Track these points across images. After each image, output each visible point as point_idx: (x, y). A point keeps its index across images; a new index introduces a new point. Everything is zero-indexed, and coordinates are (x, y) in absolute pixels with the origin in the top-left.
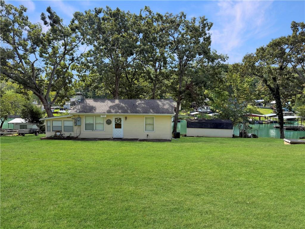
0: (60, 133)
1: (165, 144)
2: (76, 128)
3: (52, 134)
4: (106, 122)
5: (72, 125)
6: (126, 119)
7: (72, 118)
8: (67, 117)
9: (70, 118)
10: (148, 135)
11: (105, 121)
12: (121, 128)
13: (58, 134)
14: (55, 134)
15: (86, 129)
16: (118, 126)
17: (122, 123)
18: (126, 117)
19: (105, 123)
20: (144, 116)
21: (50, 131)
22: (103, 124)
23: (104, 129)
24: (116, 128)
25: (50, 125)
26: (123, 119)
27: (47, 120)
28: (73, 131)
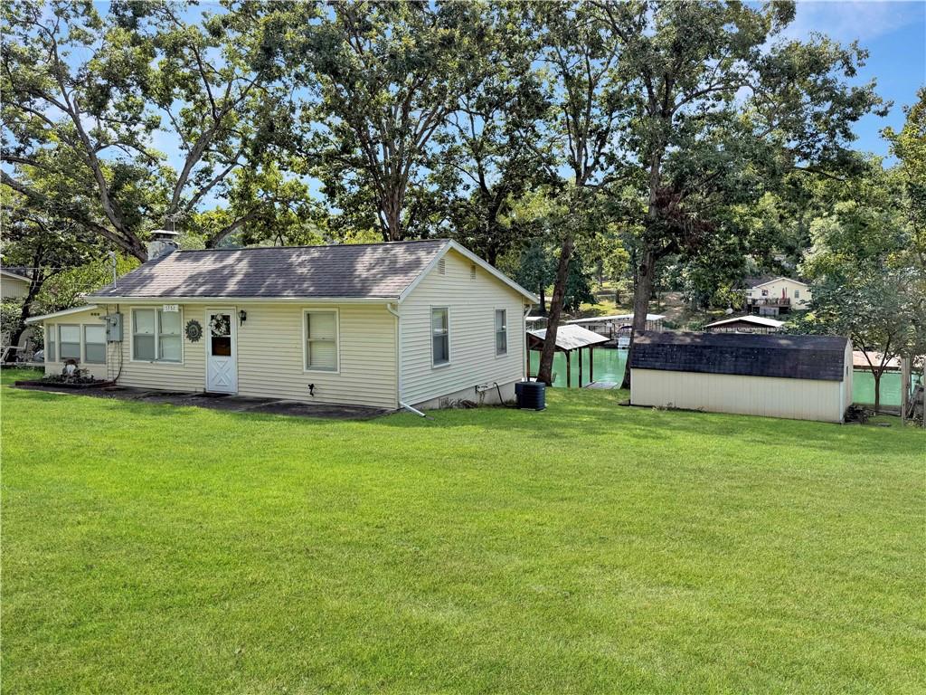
0: (75, 367)
3: (59, 369)
4: (187, 331)
5: (102, 340)
9: (98, 314)
10: (311, 387)
11: (184, 326)
12: (230, 355)
15: (135, 357)
16: (221, 346)
17: (233, 336)
18: (242, 312)
19: (184, 335)
20: (302, 307)
22: (179, 336)
23: (181, 358)
24: (214, 354)
25: (55, 338)
26: (235, 319)
27: (49, 323)
28: (106, 360)
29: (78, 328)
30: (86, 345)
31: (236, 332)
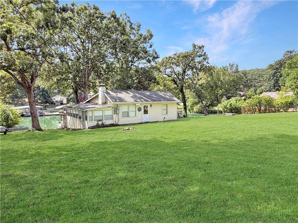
0: (102, 122)
1: (172, 123)
2: (115, 116)
3: (94, 123)
4: (138, 109)
5: (111, 114)
6: (151, 106)
7: (111, 107)
8: (108, 107)
9: (110, 107)
10: (165, 118)
12: (147, 113)
13: (100, 123)
14: (98, 123)
15: (123, 117)
16: (146, 112)
20: (162, 103)
21: (92, 120)
23: (136, 115)
24: (144, 114)
25: (92, 115)
26: (149, 106)
27: (89, 111)
28: (112, 119)
29: (102, 111)
30: (105, 116)
31: (149, 109)
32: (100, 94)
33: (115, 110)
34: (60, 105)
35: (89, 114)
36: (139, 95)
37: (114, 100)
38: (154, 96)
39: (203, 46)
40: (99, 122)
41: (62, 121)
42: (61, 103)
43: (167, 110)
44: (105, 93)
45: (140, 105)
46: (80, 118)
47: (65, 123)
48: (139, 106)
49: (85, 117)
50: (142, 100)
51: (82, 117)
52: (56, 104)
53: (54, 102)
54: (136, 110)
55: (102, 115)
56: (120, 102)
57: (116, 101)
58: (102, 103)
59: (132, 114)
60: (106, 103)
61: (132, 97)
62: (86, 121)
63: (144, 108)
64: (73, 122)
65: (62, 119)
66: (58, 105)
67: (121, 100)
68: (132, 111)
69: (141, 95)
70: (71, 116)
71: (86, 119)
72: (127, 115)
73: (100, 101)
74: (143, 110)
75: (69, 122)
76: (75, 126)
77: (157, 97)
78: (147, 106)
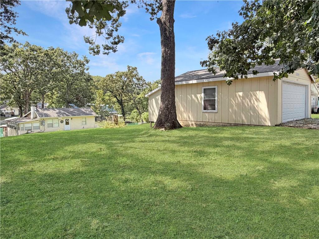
2: (41, 127)
3: (25, 132)
4: (61, 122)
5: (38, 125)
6: (72, 119)
8: (37, 121)
9: (39, 120)
10: (84, 127)
12: (69, 124)
15: (48, 127)
16: (67, 123)
21: (23, 130)
23: (59, 126)
24: (66, 125)
25: (23, 126)
26: (70, 119)
27: (21, 123)
28: (39, 129)
29: (31, 124)
30: (33, 127)
31: (70, 121)
32: (32, 111)
33: (42, 123)
34: (11, 116)
35: (21, 126)
36: (63, 112)
37: (41, 116)
38: (76, 112)
39: (136, 68)
40: (29, 131)
41: (4, 132)
42: (12, 115)
43: (86, 122)
44: (35, 111)
45: (61, 118)
46: (15, 128)
47: (6, 133)
48: (61, 120)
49: (18, 128)
50: (64, 115)
51: (16, 128)
52: (6, 116)
53: (4, 113)
54: (59, 122)
55: (31, 126)
56: (46, 117)
57: (42, 117)
58: (33, 118)
59: (56, 125)
60: (36, 118)
61: (57, 113)
62: (19, 131)
63: (66, 121)
64: (12, 132)
65: (4, 130)
66: (8, 117)
67: (47, 115)
68: (56, 123)
69: (65, 111)
70: (10, 127)
71: (19, 130)
72: (52, 125)
73: (32, 116)
74: (65, 122)
75: (9, 132)
76: (12, 135)
77: (78, 112)
78: (69, 119)
